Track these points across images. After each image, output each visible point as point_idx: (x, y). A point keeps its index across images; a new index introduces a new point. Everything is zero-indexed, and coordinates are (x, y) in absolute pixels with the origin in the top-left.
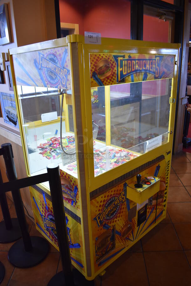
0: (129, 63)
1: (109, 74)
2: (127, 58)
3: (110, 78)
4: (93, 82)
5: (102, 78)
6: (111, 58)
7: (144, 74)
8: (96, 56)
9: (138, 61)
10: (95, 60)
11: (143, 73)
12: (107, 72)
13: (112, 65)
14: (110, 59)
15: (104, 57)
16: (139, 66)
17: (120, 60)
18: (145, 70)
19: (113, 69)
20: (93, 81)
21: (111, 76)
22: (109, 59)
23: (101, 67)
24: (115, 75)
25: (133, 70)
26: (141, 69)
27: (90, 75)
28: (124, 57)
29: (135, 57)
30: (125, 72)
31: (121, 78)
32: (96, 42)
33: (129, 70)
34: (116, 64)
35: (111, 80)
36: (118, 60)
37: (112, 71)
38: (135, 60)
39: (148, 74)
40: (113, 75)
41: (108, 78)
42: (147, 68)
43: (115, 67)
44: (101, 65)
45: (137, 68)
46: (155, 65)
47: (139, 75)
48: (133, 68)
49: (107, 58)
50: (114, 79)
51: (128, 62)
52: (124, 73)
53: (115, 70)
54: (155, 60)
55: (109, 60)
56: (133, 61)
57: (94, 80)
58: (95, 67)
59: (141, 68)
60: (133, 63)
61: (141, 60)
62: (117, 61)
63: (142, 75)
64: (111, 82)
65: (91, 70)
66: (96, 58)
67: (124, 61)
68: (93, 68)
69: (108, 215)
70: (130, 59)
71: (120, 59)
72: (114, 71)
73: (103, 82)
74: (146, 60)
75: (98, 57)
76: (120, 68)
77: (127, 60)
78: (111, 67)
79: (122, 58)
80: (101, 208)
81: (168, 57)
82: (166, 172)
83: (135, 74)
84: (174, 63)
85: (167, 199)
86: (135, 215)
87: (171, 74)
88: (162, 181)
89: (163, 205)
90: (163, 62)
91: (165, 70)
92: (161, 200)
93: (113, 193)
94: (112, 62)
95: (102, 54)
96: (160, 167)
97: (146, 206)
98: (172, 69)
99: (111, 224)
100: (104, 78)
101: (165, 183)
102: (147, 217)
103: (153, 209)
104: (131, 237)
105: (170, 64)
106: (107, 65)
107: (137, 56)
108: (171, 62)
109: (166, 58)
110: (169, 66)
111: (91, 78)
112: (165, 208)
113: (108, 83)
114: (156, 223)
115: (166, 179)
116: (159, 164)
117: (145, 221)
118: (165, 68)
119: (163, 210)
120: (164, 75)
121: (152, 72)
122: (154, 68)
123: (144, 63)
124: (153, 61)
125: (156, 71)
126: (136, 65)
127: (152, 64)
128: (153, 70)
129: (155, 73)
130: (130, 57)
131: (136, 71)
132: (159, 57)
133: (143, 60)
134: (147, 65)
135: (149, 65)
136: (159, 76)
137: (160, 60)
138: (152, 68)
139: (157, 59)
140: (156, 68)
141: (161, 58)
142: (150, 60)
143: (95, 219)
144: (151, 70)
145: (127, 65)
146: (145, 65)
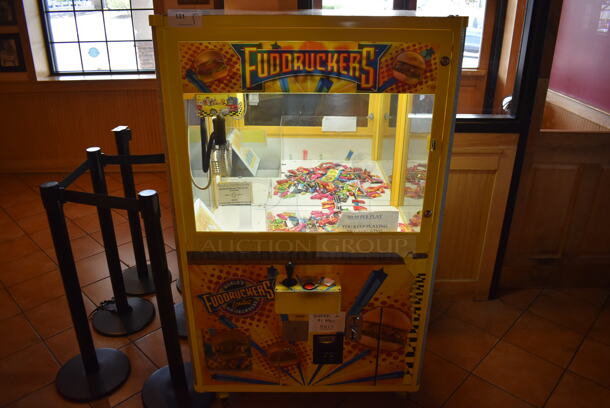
0: (275, 59)
1: (223, 74)
2: (267, 46)
3: (225, 82)
4: (187, 85)
5: (207, 80)
6: (226, 49)
7: (322, 80)
8: (192, 45)
9: (301, 55)
10: (191, 52)
11: (318, 78)
12: (218, 71)
13: (230, 60)
14: (224, 51)
15: (211, 47)
16: (304, 63)
17: (250, 52)
18: (322, 72)
19: (233, 66)
21: (228, 78)
22: (221, 49)
23: (205, 63)
24: (237, 77)
25: (284, 70)
26: (312, 69)
27: (182, 73)
28: (259, 46)
29: (292, 47)
30: (263, 72)
31: (251, 83)
32: (191, 25)
33: (275, 69)
34: (238, 59)
35: (227, 85)
37: (230, 71)
38: (292, 52)
39: (334, 80)
40: (232, 77)
41: (220, 81)
42: (329, 69)
43: (236, 63)
44: (205, 59)
45: (299, 67)
46: (360, 62)
47: (305, 81)
48: (287, 67)
49: (217, 49)
50: (235, 84)
51: (272, 55)
52: (260, 75)
53: (238, 70)
54: (361, 53)
55: (223, 53)
56: (284, 55)
57: (189, 82)
58: (190, 63)
59: (310, 67)
60: (287, 58)
61: (308, 52)
62: (242, 54)
63: (313, 81)
64: (228, 89)
65: (184, 68)
66: (193, 48)
67: (259, 56)
68: (187, 64)
69: (230, 305)
70: (276, 49)
71: (247, 50)
72: (234, 70)
73: (210, 87)
74: (326, 52)
75: (198, 48)
76: (251, 65)
77: (269, 52)
78: (228, 64)
79: (255, 49)
80: (212, 286)
81: (408, 48)
82: (411, 294)
83: (293, 79)
84: (437, 61)
85: (418, 353)
86: (306, 339)
87: (424, 86)
88: (400, 309)
89: (403, 361)
90: (388, 57)
91: (396, 74)
92: (396, 346)
93: (240, 273)
94: (228, 56)
95: (205, 43)
96: (386, 275)
97: (339, 336)
98: (428, 74)
99: (239, 324)
100: (210, 80)
101: (410, 317)
102: (345, 361)
103: (365, 352)
104: (297, 375)
105: (421, 63)
106: (219, 60)
107: (297, 45)
108: (422, 59)
109: (403, 50)
110: (415, 67)
111: (184, 78)
112: (410, 370)
113: (219, 89)
114: (379, 388)
115: (412, 309)
116: (382, 270)
117: (339, 365)
118: (398, 70)
119: (405, 371)
120: (394, 86)
121: (348, 75)
122: (354, 69)
123: (321, 58)
124: (352, 55)
125: (363, 76)
126: (296, 61)
127: (347, 60)
128: (351, 74)
129: (359, 79)
130: (275, 46)
131: (295, 73)
132: (376, 47)
133: (316, 52)
134: (332, 61)
135: (338, 62)
136: (374, 87)
137: (377, 54)
138: (347, 68)
139: (365, 51)
140: (361, 69)
141: (380, 50)
142: (339, 53)
143: (200, 297)
144: (345, 73)
145: (269, 61)
146: (324, 63)
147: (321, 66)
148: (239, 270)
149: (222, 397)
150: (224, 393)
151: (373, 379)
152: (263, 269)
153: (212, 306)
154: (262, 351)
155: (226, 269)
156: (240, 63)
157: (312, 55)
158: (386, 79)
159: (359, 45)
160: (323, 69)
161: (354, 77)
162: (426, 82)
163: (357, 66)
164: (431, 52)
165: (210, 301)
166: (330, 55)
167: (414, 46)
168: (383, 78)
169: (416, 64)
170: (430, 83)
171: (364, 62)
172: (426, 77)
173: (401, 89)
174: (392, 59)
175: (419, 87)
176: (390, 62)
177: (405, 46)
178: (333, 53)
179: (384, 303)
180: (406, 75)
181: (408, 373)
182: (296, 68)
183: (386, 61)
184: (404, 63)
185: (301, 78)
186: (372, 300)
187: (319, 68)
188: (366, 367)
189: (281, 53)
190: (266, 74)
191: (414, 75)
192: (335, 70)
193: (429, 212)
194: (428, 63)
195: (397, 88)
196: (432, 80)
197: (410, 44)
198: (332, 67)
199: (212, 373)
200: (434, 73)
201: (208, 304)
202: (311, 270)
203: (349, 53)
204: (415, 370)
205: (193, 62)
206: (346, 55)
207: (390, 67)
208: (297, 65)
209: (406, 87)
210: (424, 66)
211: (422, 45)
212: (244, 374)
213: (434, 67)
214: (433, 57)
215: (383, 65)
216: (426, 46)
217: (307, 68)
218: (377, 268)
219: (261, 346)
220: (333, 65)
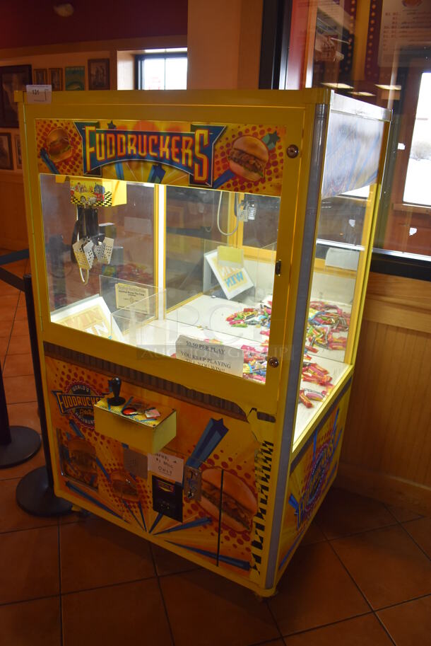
0: (111, 139)
1: (68, 155)
2: (104, 127)
3: (70, 163)
4: (41, 164)
5: (56, 161)
6: (70, 127)
7: (154, 167)
8: (45, 122)
9: (135, 137)
10: (44, 130)
11: (150, 165)
12: (64, 151)
13: (74, 139)
14: (69, 129)
15: (59, 125)
16: (137, 146)
17: (90, 132)
18: (154, 158)
19: (76, 147)
20: (41, 162)
21: (72, 159)
22: (67, 128)
23: (54, 142)
24: (79, 159)
25: (119, 154)
26: (145, 154)
27: (37, 152)
28: (97, 125)
29: (125, 127)
30: (101, 156)
31: (91, 166)
32: (43, 101)
33: (111, 153)
34: (80, 139)
35: (71, 167)
36: (85, 131)
37: (74, 151)
38: (126, 133)
39: (166, 169)
40: (76, 159)
41: (66, 162)
42: (161, 155)
43: (78, 143)
44: (54, 138)
45: (132, 151)
46: (193, 148)
47: (138, 167)
48: (122, 151)
49: (63, 127)
50: (78, 167)
51: (109, 136)
52: (99, 158)
53: (80, 151)
54: (193, 136)
55: (68, 131)
56: (119, 136)
57: (43, 161)
58: (43, 141)
60: (121, 139)
61: (142, 133)
62: (83, 133)
63: (146, 168)
64: (72, 171)
65: (39, 146)
66: (46, 126)
67: (97, 135)
68: (41, 142)
71: (88, 129)
72: (77, 151)
73: (58, 167)
74: (158, 134)
75: (49, 126)
76: (90, 147)
77: (106, 132)
78: (72, 144)
79: (93, 128)
80: (64, 385)
81: (247, 131)
82: (256, 465)
83: (127, 164)
84: (283, 150)
85: (266, 545)
86: (146, 478)
87: (267, 184)
88: (241, 478)
89: (248, 550)
90: (223, 143)
91: (234, 166)
92: (239, 527)
93: (85, 378)
94: (72, 135)
95: (54, 120)
96: (227, 430)
97: (178, 488)
98: (272, 168)
99: (86, 435)
100: (59, 160)
101: (256, 496)
102: (185, 520)
103: (205, 520)
104: (138, 515)
105: (263, 152)
106: (66, 141)
107: (130, 124)
108: (264, 147)
109: (240, 134)
110: (255, 158)
111: (39, 157)
112: (258, 565)
113: (65, 171)
114: (220, 570)
115: (258, 486)
116: (222, 420)
117: (180, 523)
118: (235, 160)
119: (252, 565)
120: (231, 182)
121: (179, 164)
122: (187, 156)
123: (153, 141)
124: (184, 139)
125: (197, 166)
126: (129, 144)
127: (179, 144)
128: (184, 162)
129: (192, 169)
130: (111, 126)
131: (129, 157)
132: (209, 129)
133: (149, 134)
134: (164, 146)
135: (170, 146)
136: (208, 180)
137: (211, 139)
138: (179, 155)
139: (198, 133)
140: (194, 157)
141: (215, 132)
142: (171, 135)
143: (54, 392)
144: (177, 160)
145: (105, 143)
146: (156, 147)
147: (153, 151)
148: (85, 374)
150: (77, 506)
151: (216, 556)
152: (104, 380)
154: (107, 474)
155: (74, 369)
156: (82, 143)
157: (145, 137)
158: (222, 171)
159: (192, 126)
160: (155, 154)
161: (187, 167)
162: (270, 179)
163: (190, 152)
164: (274, 138)
165: (62, 400)
166: (162, 137)
167: (254, 128)
168: (219, 169)
169: (257, 153)
170: (274, 180)
171: (197, 148)
172: (269, 173)
173: (239, 186)
174: (228, 145)
175: (260, 185)
176: (225, 149)
177: (243, 129)
178: (165, 135)
179: (224, 464)
180: (245, 167)
181: (255, 568)
182: (129, 152)
183: (222, 148)
184: (242, 152)
185: (134, 164)
186: (211, 457)
187: (152, 153)
188: (205, 537)
189: (116, 133)
190: (103, 158)
191: (255, 169)
192: (167, 156)
193: (275, 360)
194: (271, 152)
195: (235, 184)
196: (277, 177)
197: (250, 126)
198: (164, 153)
199: (67, 479)
200: (279, 167)
201: (61, 403)
202: (148, 396)
203: (181, 135)
204: (263, 567)
205: (46, 140)
206: (178, 138)
207: (227, 155)
208: (131, 148)
209: (246, 184)
210: (266, 157)
211: (265, 128)
212: (92, 492)
213: (278, 159)
214: (278, 144)
215: (219, 152)
216: (269, 130)
217: (140, 153)
218: (217, 417)
219: (106, 468)
220: (165, 150)
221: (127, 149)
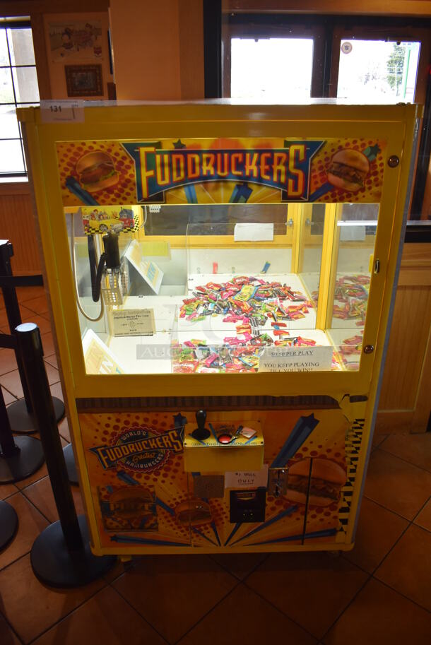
0: (178, 161)
1: (112, 182)
2: (168, 144)
3: (116, 191)
4: (68, 196)
5: (93, 190)
6: (116, 149)
7: (238, 186)
8: (72, 145)
9: (212, 156)
10: (71, 155)
11: (233, 185)
12: (106, 178)
13: (121, 163)
14: (114, 151)
15: (96, 147)
16: (215, 166)
17: (147, 154)
18: (238, 177)
19: (124, 172)
20: (69, 194)
21: (119, 186)
22: (110, 150)
23: (89, 168)
24: (130, 185)
25: (190, 175)
26: (226, 173)
27: (61, 182)
28: (158, 145)
29: (199, 146)
30: (163, 179)
31: (149, 192)
32: (70, 119)
33: (178, 175)
34: (132, 162)
35: (118, 196)
36: (139, 153)
37: (122, 177)
38: (199, 152)
39: (254, 187)
40: (125, 186)
41: (110, 190)
42: (247, 173)
43: (129, 167)
44: (89, 163)
45: (208, 171)
46: (286, 164)
47: (217, 188)
48: (194, 171)
49: (104, 150)
50: (128, 194)
51: (174, 157)
52: (160, 182)
53: (132, 176)
54: (287, 153)
55: (112, 154)
56: (190, 156)
57: (70, 192)
58: (71, 169)
59: (223, 171)
60: (193, 160)
61: (222, 152)
62: (137, 155)
63: (227, 188)
64: (120, 200)
65: (63, 174)
66: (74, 150)
67: (158, 157)
68: (66, 170)
69: (130, 459)
70: (180, 150)
72: (127, 176)
73: (97, 198)
74: (244, 152)
75: (80, 149)
76: (148, 170)
77: (171, 153)
78: (119, 168)
79: (152, 149)
80: (108, 438)
81: (348, 144)
82: (347, 442)
83: (201, 186)
84: (384, 161)
85: (354, 508)
86: (222, 496)
87: (367, 193)
88: (330, 459)
89: (335, 517)
90: (322, 157)
91: (332, 178)
92: (328, 501)
93: (141, 422)
94: (119, 159)
95: (89, 142)
96: (317, 422)
97: (260, 492)
98: (372, 178)
99: (142, 480)
100: (97, 189)
101: (345, 469)
102: (267, 519)
103: (292, 508)
104: (211, 535)
105: (363, 164)
106: (107, 164)
107: (206, 142)
108: (364, 159)
109: (340, 148)
110: (356, 169)
111: (64, 188)
112: (344, 527)
113: (109, 200)
114: (307, 547)
115: (348, 460)
116: (313, 414)
117: (262, 523)
118: (334, 173)
119: (338, 529)
120: (329, 194)
121: (270, 182)
122: (279, 173)
123: (237, 159)
124: (276, 155)
125: (291, 182)
126: (205, 164)
127: (270, 162)
128: (275, 179)
129: (285, 185)
130: (178, 145)
131: (205, 179)
132: (306, 144)
133: (231, 152)
134: (251, 164)
135: (258, 164)
136: (304, 195)
137: (307, 154)
138: (270, 172)
139: (292, 149)
140: (288, 173)
141: (312, 147)
142: (260, 152)
143: (94, 450)
144: (267, 177)
145: (170, 165)
146: (241, 166)
147: (237, 169)
148: (140, 418)
149: (123, 560)
150: (125, 556)
151: (301, 537)
152: (169, 418)
153: (108, 460)
154: (170, 510)
155: (124, 417)
156: (134, 167)
157: (226, 155)
158: (319, 185)
159: (285, 142)
160: (240, 173)
161: (279, 183)
162: (370, 188)
163: (282, 168)
164: (376, 150)
165: (105, 454)
166: (248, 155)
167: (355, 142)
168: (316, 183)
169: (357, 165)
170: (374, 189)
171: (292, 164)
172: (370, 182)
173: (338, 197)
174: (327, 159)
175: (360, 195)
176: (324, 163)
177: (343, 142)
178: (252, 152)
179: (314, 453)
180: (345, 179)
181: (342, 530)
182: (205, 173)
183: (320, 162)
184: (342, 165)
185: (212, 185)
186: (300, 451)
187: (234, 172)
188: (292, 525)
189: (185, 153)
190: (167, 181)
191: (355, 180)
192: (255, 174)
193: (369, 347)
194: (372, 164)
195: (333, 196)
196: (377, 185)
197: (350, 140)
198: (251, 171)
199: (112, 534)
200: (379, 176)
201: (104, 459)
202: (227, 417)
203: (272, 152)
204: (350, 528)
205: (75, 167)
206: (268, 155)
207: (325, 169)
208: (207, 169)
209: (345, 194)
210: (367, 168)
211: (366, 141)
212: (149, 535)
213: (379, 169)
214: (378, 156)
215: (316, 166)
216: (370, 143)
217: (219, 173)
218: (307, 413)
219: (168, 504)
220: (251, 168)
221: (201, 170)
